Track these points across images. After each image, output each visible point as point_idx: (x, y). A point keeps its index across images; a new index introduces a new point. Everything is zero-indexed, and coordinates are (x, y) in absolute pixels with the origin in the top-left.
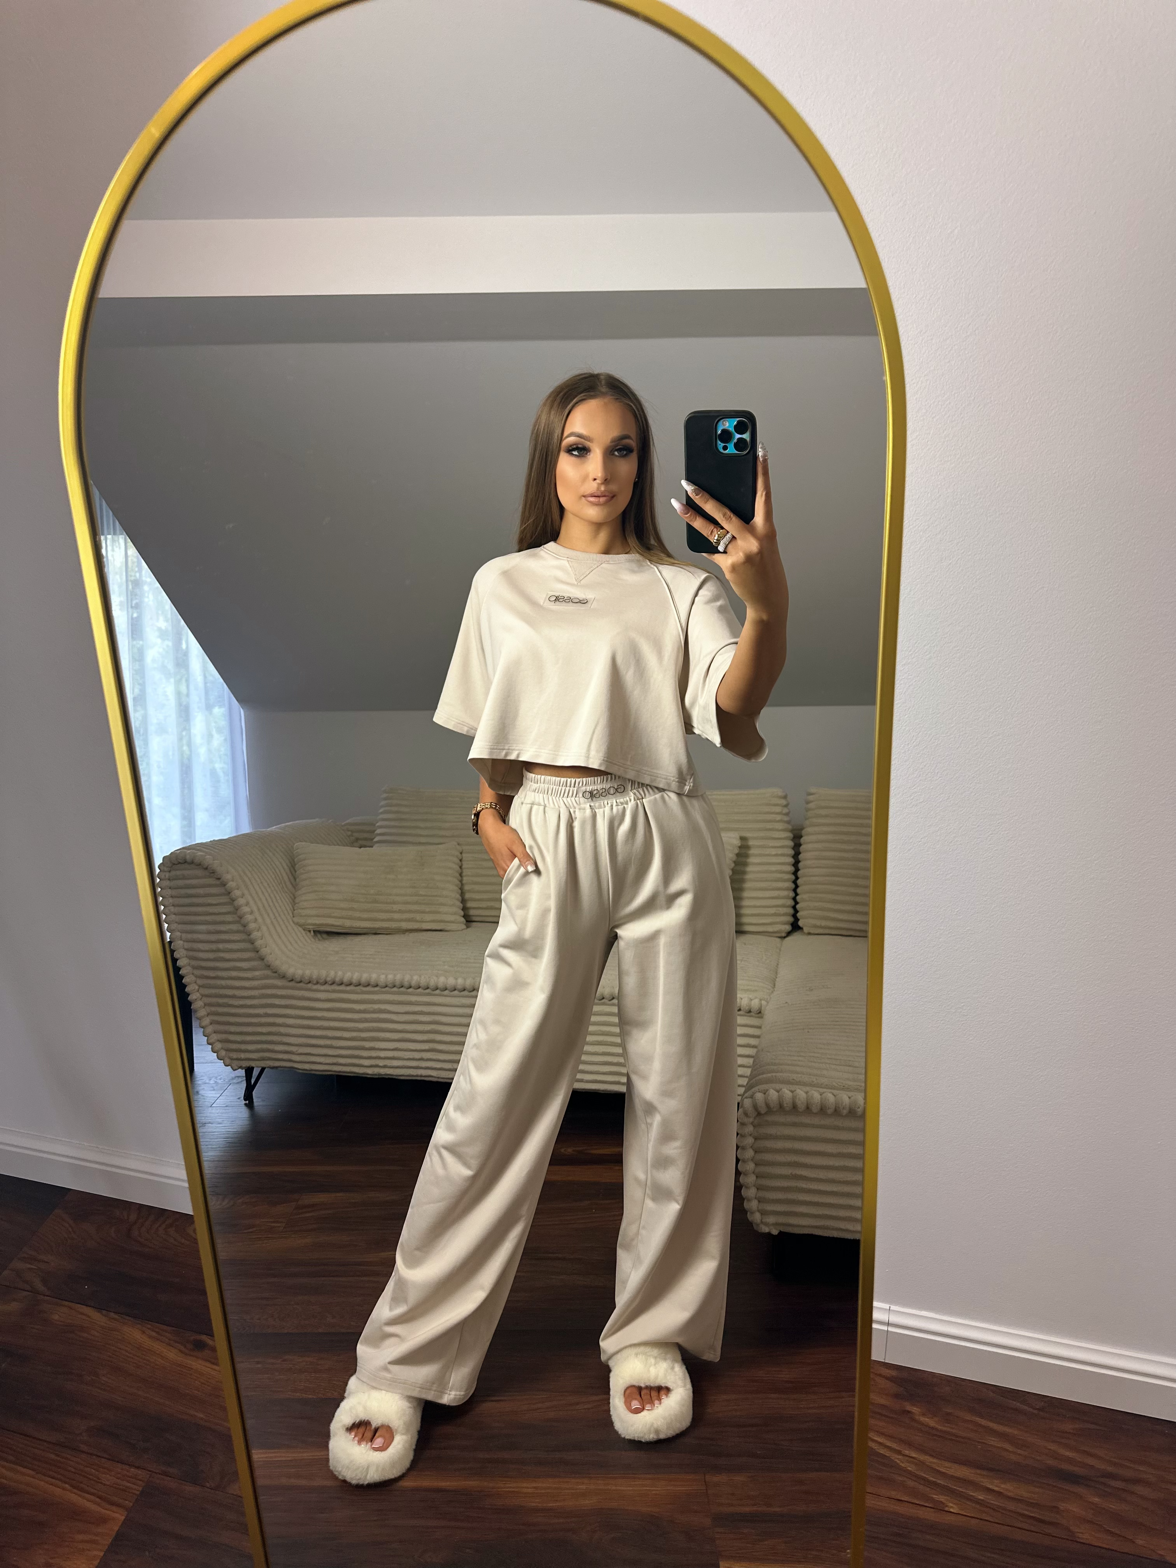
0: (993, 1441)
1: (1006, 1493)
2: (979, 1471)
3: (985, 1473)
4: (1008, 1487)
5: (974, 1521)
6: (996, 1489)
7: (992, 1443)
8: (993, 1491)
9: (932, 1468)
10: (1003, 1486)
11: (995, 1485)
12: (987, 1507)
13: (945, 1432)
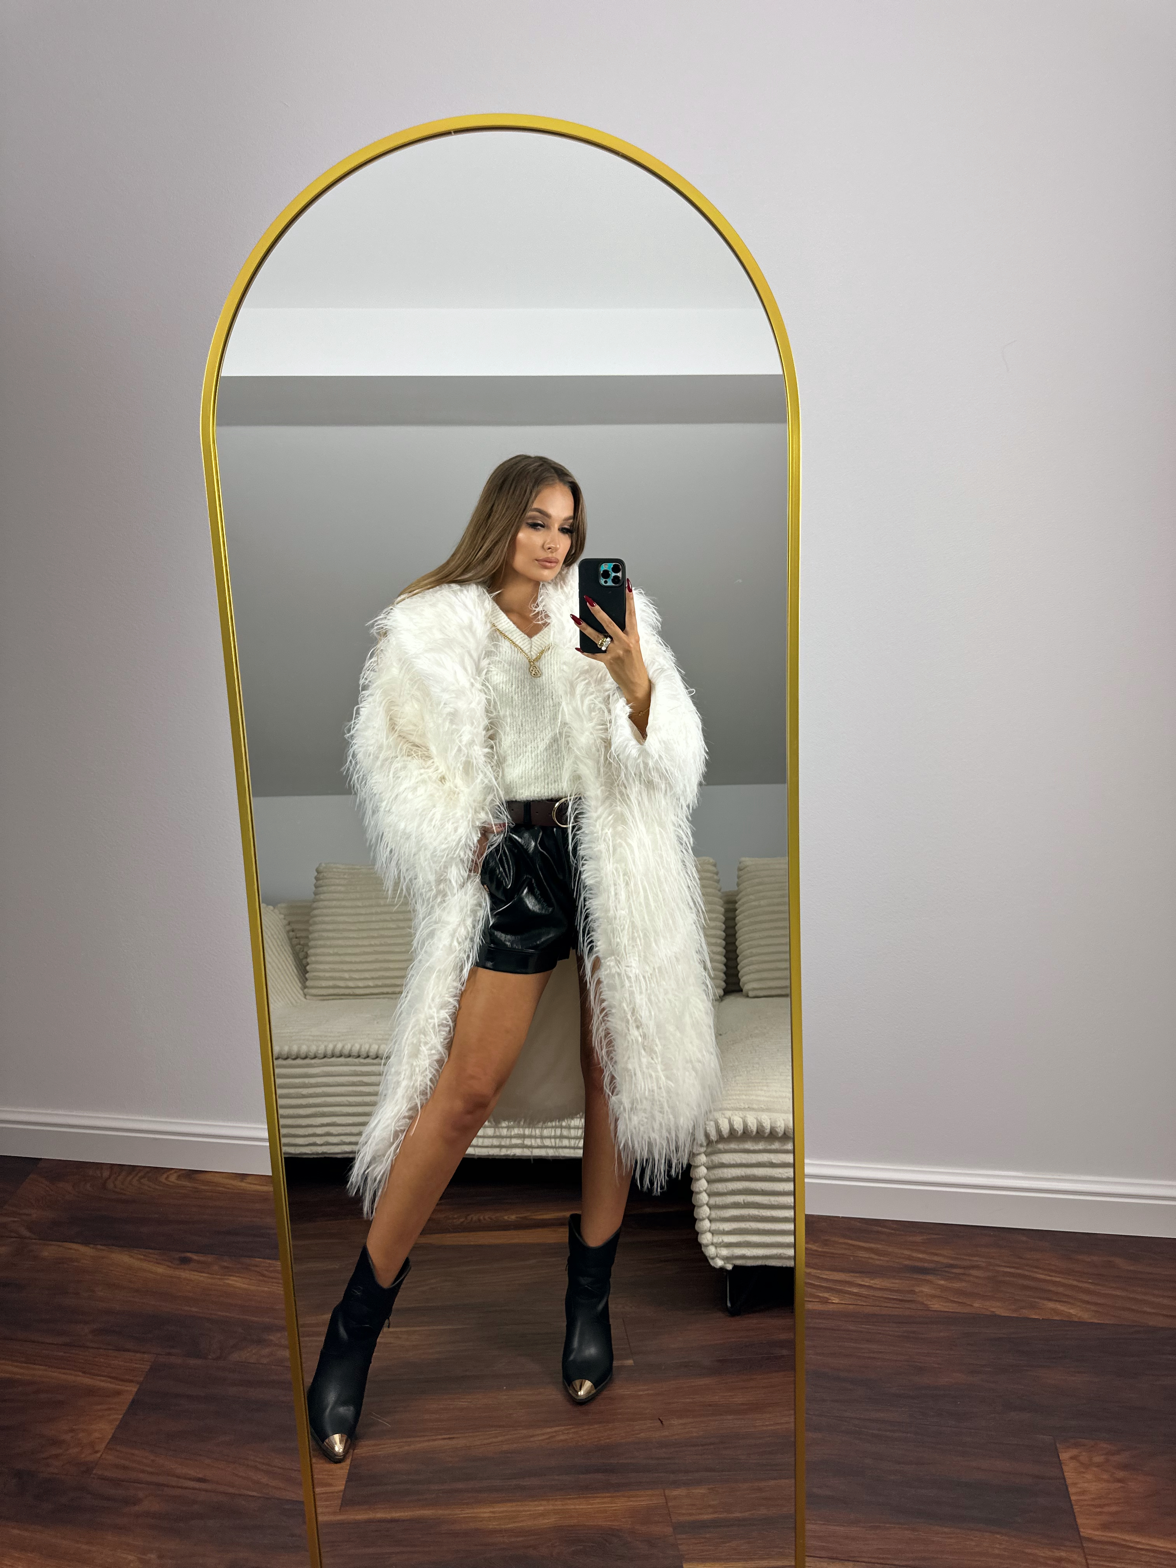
0: (862, 1254)
1: (874, 1286)
2: (852, 1274)
3: (857, 1275)
4: (877, 1282)
5: (851, 1307)
6: (867, 1284)
7: (861, 1255)
8: (865, 1286)
9: (816, 1276)
10: (872, 1282)
11: (867, 1282)
12: (860, 1296)
13: (824, 1252)
